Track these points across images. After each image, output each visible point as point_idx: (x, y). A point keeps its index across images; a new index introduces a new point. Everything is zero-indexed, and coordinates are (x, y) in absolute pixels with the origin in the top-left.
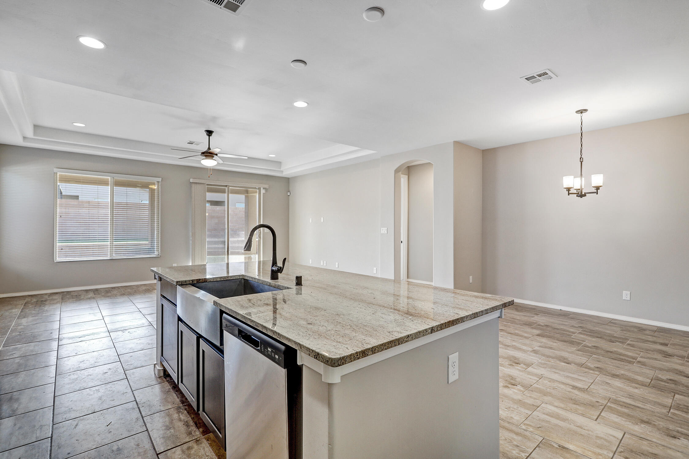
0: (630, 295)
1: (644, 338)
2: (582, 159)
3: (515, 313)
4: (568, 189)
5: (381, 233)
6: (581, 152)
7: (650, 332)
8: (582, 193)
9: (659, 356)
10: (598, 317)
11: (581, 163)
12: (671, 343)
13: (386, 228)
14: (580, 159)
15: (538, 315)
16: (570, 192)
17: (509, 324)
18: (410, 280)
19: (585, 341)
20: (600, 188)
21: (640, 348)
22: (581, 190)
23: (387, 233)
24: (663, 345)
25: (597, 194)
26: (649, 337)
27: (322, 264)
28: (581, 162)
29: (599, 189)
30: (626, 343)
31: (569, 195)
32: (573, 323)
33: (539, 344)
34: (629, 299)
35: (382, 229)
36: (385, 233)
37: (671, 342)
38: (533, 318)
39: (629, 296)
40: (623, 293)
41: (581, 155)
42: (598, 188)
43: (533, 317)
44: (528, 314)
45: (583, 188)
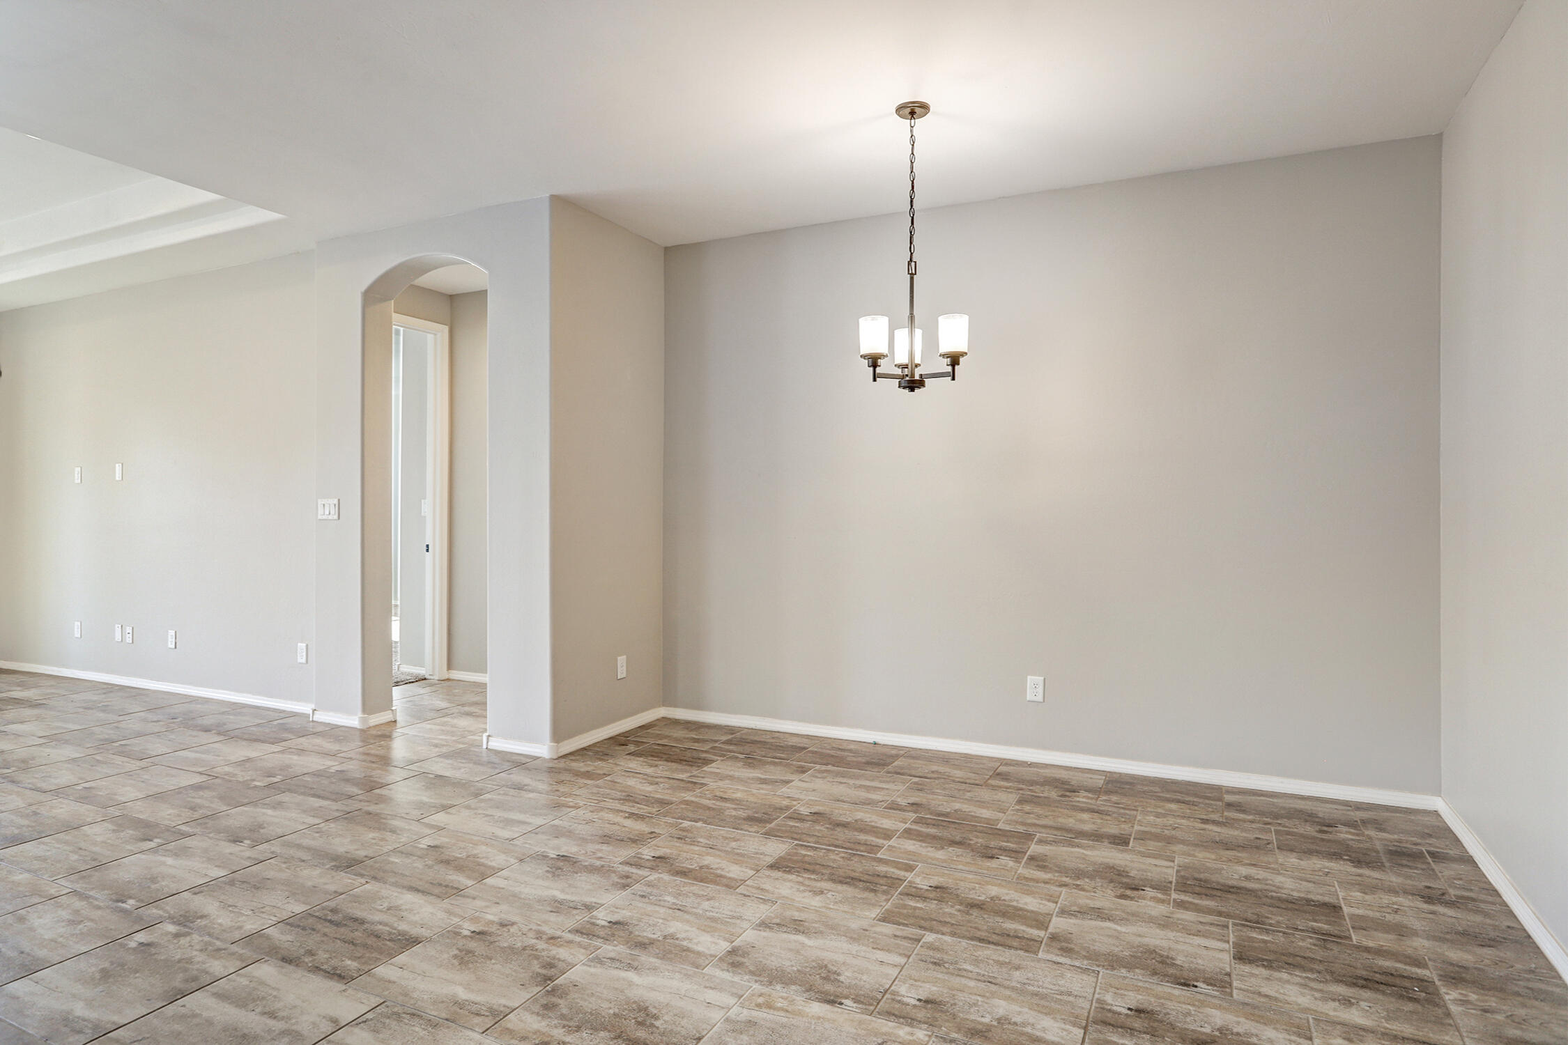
0: (1043, 688)
1: (1070, 822)
2: (913, 264)
3: (737, 774)
4: (874, 361)
5: (320, 517)
6: (911, 243)
7: (1088, 798)
8: (913, 375)
9: (1105, 898)
10: (967, 757)
11: (912, 279)
12: (1138, 832)
13: (336, 501)
14: (909, 264)
15: (804, 772)
16: (878, 370)
17: (699, 824)
18: (456, 675)
19: (910, 868)
20: (961, 360)
21: (1063, 870)
22: (910, 367)
23: (336, 517)
24: (1118, 844)
25: (953, 379)
26: (1085, 816)
27: (118, 637)
28: (912, 276)
29: (958, 364)
30: (1026, 853)
31: (875, 380)
32: (898, 791)
33: (760, 911)
34: (1040, 698)
35: (320, 502)
36: (330, 517)
37: (1136, 827)
38: (785, 790)
39: (1040, 690)
40: (1027, 680)
41: (912, 254)
42: (955, 360)
43: (788, 782)
44: (776, 773)
45: (917, 361)
